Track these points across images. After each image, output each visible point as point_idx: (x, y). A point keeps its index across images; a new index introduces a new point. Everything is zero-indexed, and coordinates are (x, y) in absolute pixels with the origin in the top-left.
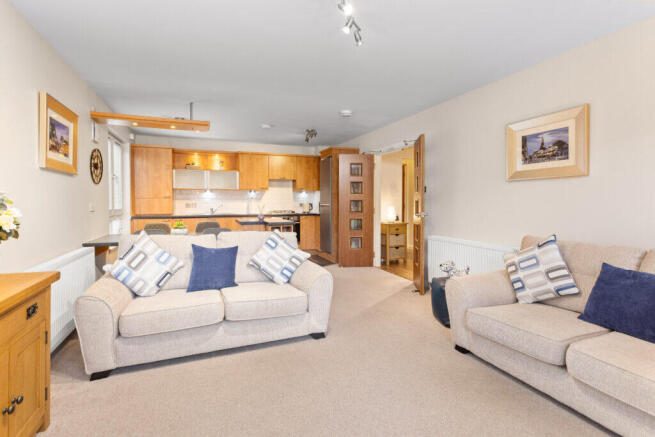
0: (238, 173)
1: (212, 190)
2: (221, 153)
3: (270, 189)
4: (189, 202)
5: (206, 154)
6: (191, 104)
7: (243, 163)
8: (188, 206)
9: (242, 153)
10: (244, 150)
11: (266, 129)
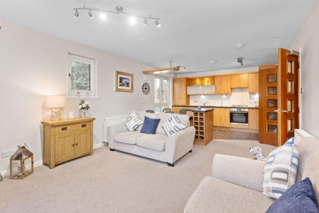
0: (214, 86)
1: (204, 95)
2: (208, 77)
3: (233, 93)
4: (196, 100)
5: (202, 79)
6: (171, 61)
7: (217, 81)
8: (195, 102)
9: (217, 76)
10: (217, 74)
11: (213, 63)
